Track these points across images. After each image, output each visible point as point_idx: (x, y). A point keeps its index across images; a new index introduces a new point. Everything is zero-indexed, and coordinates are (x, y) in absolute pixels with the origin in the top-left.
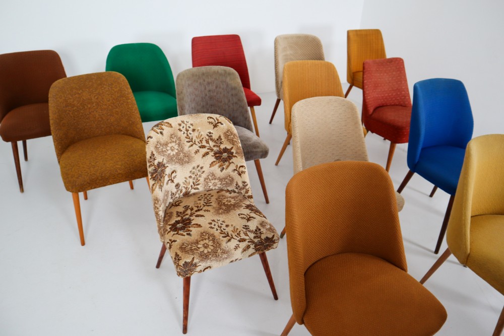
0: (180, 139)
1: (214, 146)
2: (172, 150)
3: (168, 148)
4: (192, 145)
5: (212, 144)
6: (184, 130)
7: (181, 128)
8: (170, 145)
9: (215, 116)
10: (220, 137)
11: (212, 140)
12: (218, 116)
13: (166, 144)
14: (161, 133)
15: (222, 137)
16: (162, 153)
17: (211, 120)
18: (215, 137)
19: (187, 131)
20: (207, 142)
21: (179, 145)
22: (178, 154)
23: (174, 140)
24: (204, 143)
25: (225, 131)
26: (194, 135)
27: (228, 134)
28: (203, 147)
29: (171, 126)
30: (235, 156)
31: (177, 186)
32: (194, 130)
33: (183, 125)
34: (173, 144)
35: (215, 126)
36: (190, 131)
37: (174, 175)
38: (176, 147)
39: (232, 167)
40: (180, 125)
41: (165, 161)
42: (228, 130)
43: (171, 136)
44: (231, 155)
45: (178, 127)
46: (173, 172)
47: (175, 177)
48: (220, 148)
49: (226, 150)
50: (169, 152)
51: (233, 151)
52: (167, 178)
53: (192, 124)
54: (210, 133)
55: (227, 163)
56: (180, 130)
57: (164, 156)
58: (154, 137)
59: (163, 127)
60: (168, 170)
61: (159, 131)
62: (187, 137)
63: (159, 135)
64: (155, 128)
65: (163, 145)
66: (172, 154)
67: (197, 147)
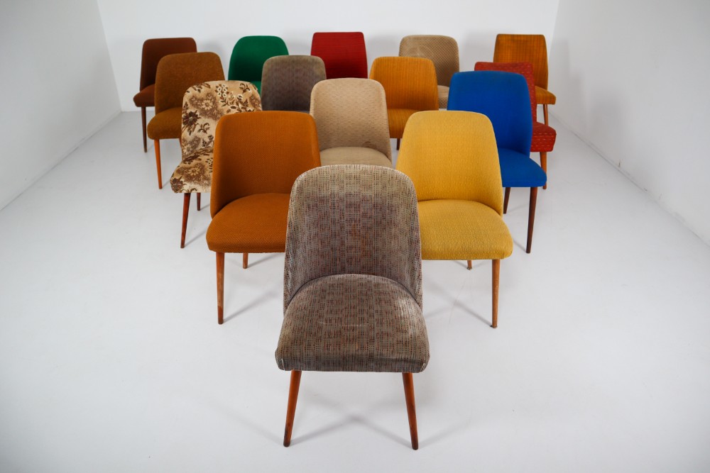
0: (215, 98)
1: (242, 108)
2: (207, 106)
3: (203, 104)
4: (225, 105)
5: (240, 106)
6: (219, 92)
7: (218, 89)
8: (205, 101)
9: (246, 83)
10: (246, 101)
11: (241, 103)
12: (248, 83)
13: (202, 100)
14: (199, 91)
15: (248, 101)
16: (196, 106)
17: (243, 86)
18: (243, 100)
19: (222, 92)
20: (237, 104)
21: (214, 103)
22: (212, 110)
23: (210, 98)
24: (235, 105)
25: (250, 95)
26: (227, 97)
27: (252, 98)
28: (234, 108)
29: (209, 86)
31: (210, 137)
32: (228, 93)
33: (219, 87)
34: (209, 101)
35: (244, 91)
36: (224, 93)
37: (206, 126)
38: (211, 104)
40: (217, 87)
41: (198, 113)
42: (253, 95)
43: (208, 95)
45: (216, 89)
46: (206, 124)
47: (208, 129)
50: (204, 106)
53: (227, 88)
54: (240, 96)
56: (217, 91)
57: (197, 108)
58: (191, 92)
59: (202, 86)
60: (201, 121)
61: (197, 88)
62: (222, 98)
63: (197, 92)
64: (195, 86)
65: (198, 100)
66: (206, 109)
67: (229, 107)
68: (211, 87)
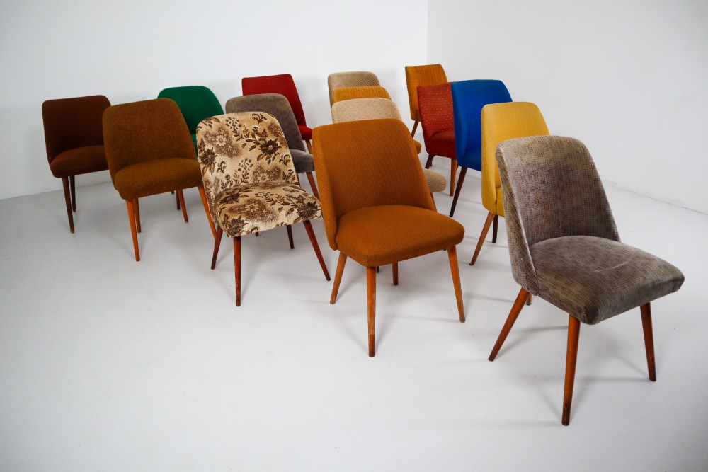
0: (227, 132)
1: (260, 140)
2: (221, 142)
3: (217, 140)
4: (239, 139)
5: (257, 137)
6: (231, 125)
7: (228, 123)
8: (218, 137)
9: (259, 113)
10: (265, 130)
11: (258, 134)
12: (262, 113)
13: (215, 136)
14: (210, 126)
15: (267, 131)
16: (211, 142)
17: (256, 116)
18: (260, 130)
19: (234, 126)
20: (254, 136)
21: (227, 137)
22: (226, 146)
23: (222, 133)
24: (251, 138)
25: (269, 125)
26: (241, 130)
27: (271, 127)
28: (250, 141)
29: (218, 121)
30: (280, 147)
31: (227, 177)
32: (240, 126)
33: (229, 121)
34: (222, 137)
35: (260, 121)
36: (237, 126)
37: (223, 165)
38: (225, 139)
39: (278, 158)
40: (227, 121)
41: (214, 151)
42: (272, 124)
43: (220, 129)
44: (276, 147)
45: (226, 123)
46: (222, 162)
47: (225, 167)
48: (266, 142)
49: (271, 142)
50: (218, 143)
51: (278, 142)
52: (216, 167)
53: (238, 121)
54: (255, 128)
55: (273, 155)
56: (227, 125)
57: (213, 145)
58: (203, 128)
59: (212, 121)
60: (218, 160)
61: (208, 124)
62: (234, 131)
63: (208, 127)
64: (205, 121)
65: (212, 136)
66: (220, 145)
67: (244, 141)
68: (220, 120)
